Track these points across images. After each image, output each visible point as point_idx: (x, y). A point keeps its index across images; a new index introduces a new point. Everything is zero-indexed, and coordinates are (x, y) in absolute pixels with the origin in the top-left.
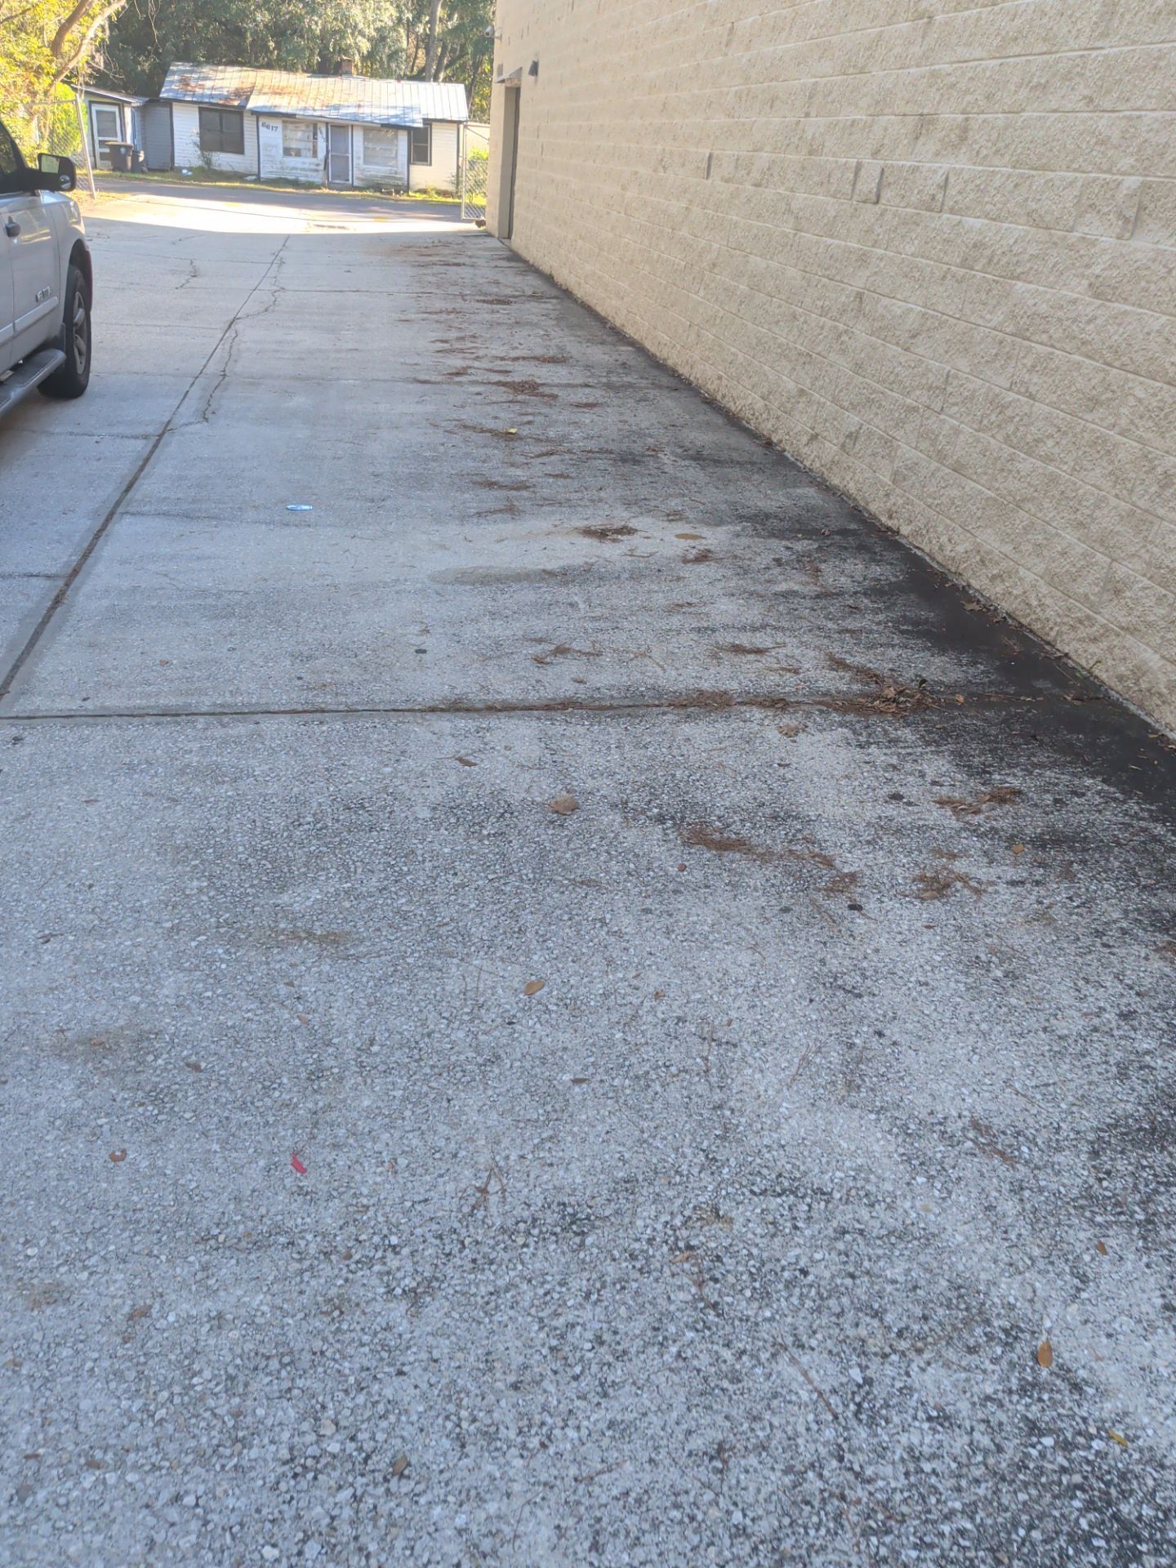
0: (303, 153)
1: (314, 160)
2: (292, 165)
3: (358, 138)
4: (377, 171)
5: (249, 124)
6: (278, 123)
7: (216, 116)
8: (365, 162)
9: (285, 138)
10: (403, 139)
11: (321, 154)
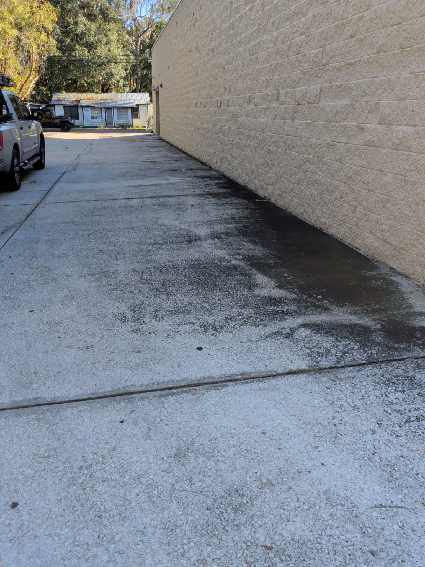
0: (98, 117)
1: (102, 120)
2: (94, 121)
3: (115, 111)
4: (122, 121)
5: (80, 110)
6: (89, 109)
7: (69, 108)
8: (118, 119)
9: (92, 114)
10: (130, 111)
11: (104, 117)
